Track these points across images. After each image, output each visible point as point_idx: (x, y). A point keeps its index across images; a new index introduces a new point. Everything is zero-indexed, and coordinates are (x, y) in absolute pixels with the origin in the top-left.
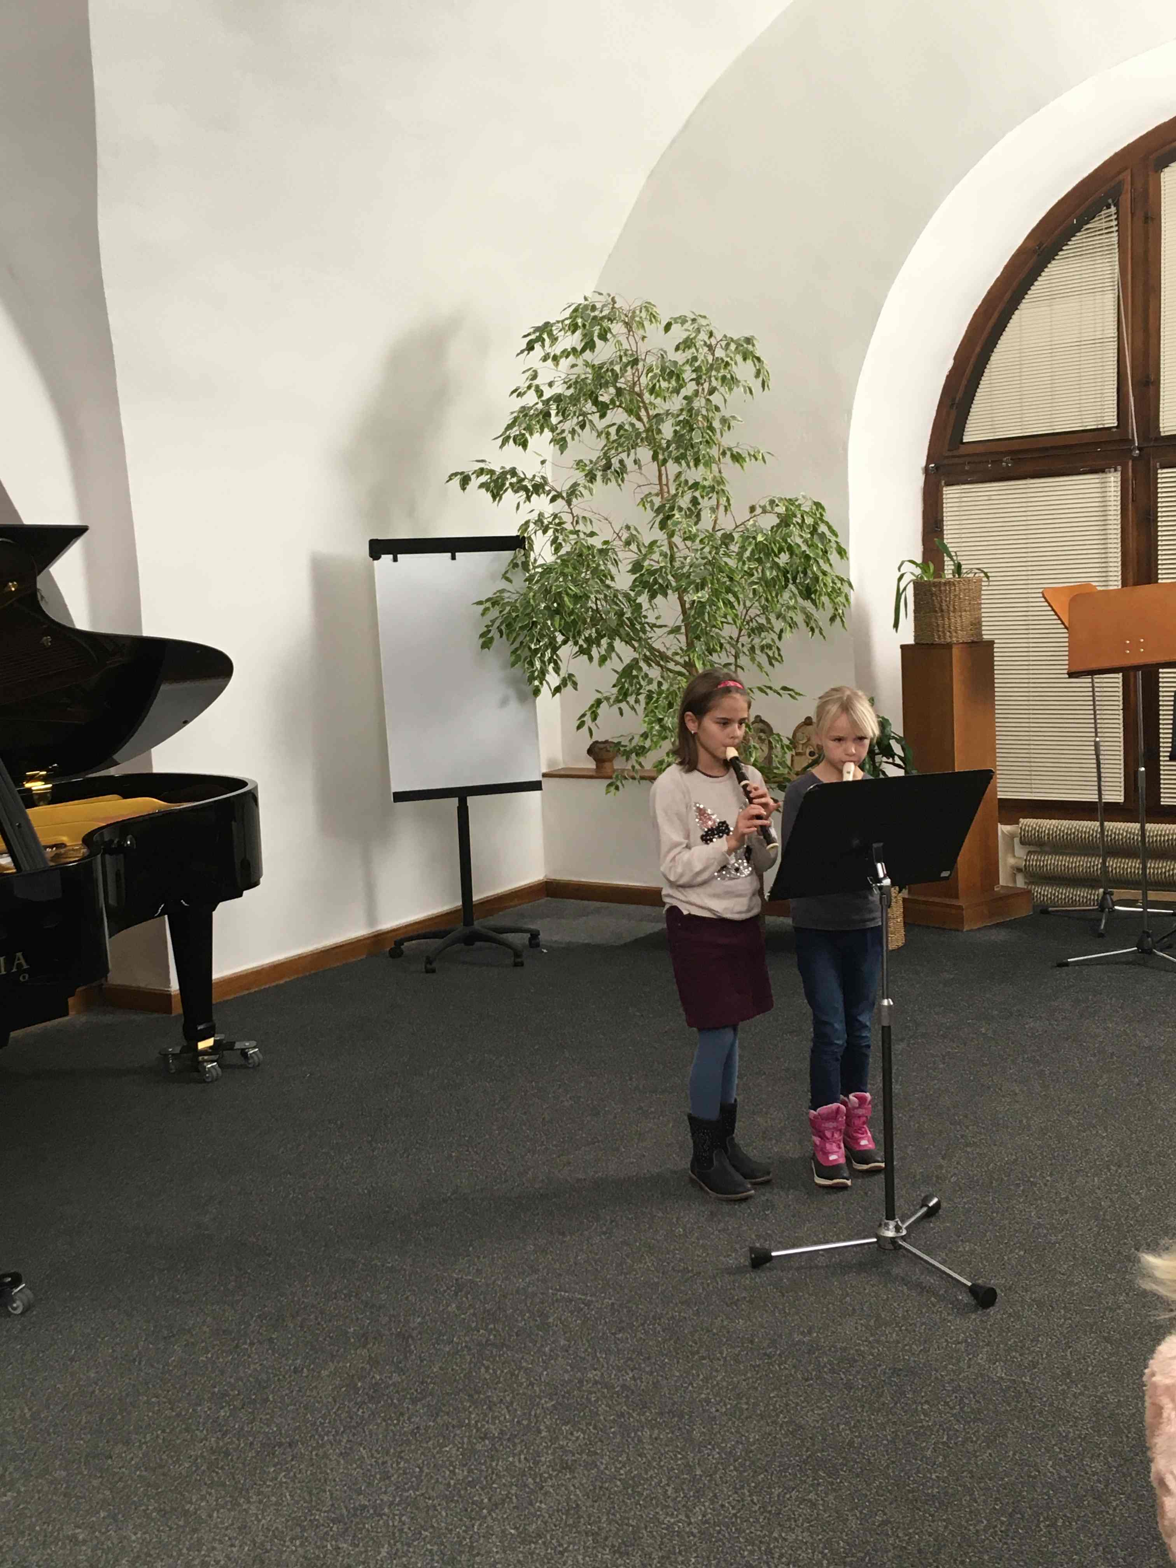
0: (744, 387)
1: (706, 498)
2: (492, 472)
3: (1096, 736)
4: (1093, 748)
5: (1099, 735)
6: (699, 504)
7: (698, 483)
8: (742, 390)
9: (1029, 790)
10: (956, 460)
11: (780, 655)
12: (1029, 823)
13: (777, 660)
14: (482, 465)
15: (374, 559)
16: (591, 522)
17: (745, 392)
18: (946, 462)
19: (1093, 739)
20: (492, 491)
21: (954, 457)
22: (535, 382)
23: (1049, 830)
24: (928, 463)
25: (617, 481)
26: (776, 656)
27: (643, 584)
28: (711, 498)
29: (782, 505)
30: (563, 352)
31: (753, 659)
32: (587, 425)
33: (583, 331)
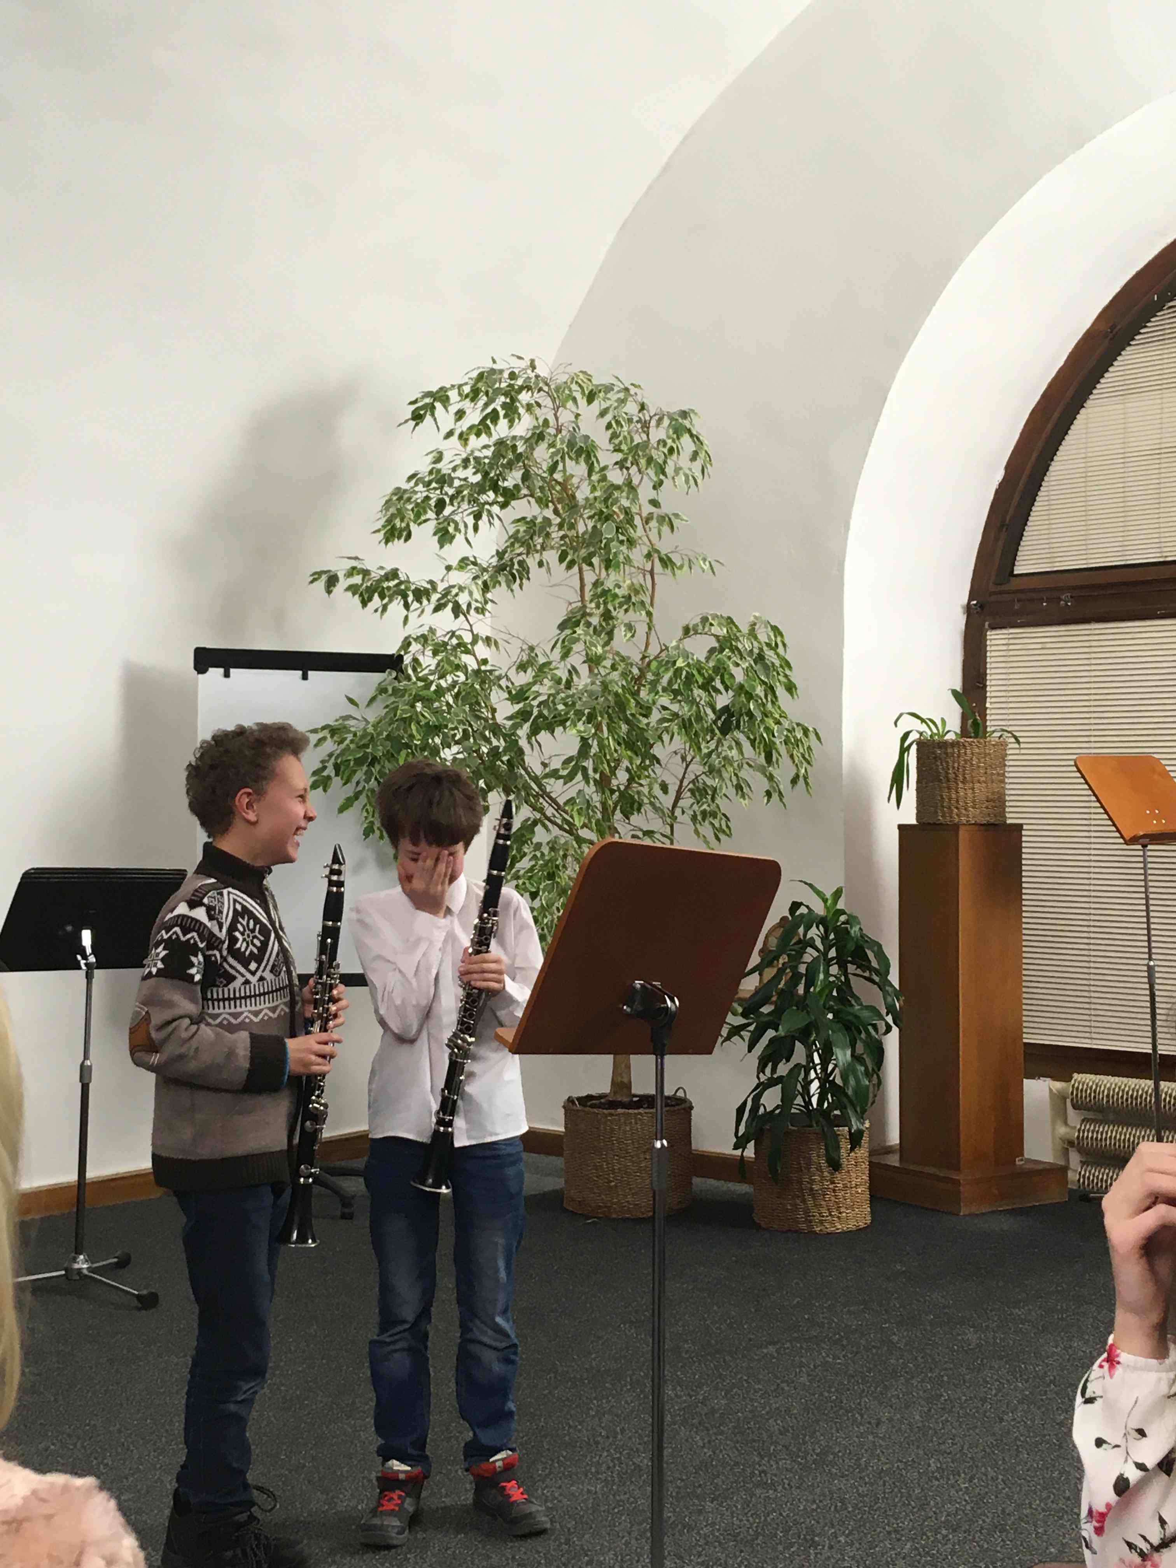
0: (687, 476)
1: (622, 611)
2: (366, 573)
3: (1150, 959)
4: (1146, 974)
5: (1154, 957)
6: (612, 618)
7: (610, 590)
8: (683, 478)
9: (1087, 1035)
10: (1007, 597)
11: (728, 826)
12: (1085, 1080)
13: (724, 832)
14: (354, 563)
15: (199, 673)
16: (496, 643)
17: (687, 481)
18: (993, 598)
19: (1146, 962)
20: (361, 595)
21: (1001, 593)
22: (438, 466)
23: (1109, 1089)
24: (971, 598)
25: (509, 586)
26: (724, 827)
27: (523, 715)
28: (626, 611)
29: (720, 624)
30: (471, 428)
31: (697, 832)
32: (485, 516)
33: (485, 398)
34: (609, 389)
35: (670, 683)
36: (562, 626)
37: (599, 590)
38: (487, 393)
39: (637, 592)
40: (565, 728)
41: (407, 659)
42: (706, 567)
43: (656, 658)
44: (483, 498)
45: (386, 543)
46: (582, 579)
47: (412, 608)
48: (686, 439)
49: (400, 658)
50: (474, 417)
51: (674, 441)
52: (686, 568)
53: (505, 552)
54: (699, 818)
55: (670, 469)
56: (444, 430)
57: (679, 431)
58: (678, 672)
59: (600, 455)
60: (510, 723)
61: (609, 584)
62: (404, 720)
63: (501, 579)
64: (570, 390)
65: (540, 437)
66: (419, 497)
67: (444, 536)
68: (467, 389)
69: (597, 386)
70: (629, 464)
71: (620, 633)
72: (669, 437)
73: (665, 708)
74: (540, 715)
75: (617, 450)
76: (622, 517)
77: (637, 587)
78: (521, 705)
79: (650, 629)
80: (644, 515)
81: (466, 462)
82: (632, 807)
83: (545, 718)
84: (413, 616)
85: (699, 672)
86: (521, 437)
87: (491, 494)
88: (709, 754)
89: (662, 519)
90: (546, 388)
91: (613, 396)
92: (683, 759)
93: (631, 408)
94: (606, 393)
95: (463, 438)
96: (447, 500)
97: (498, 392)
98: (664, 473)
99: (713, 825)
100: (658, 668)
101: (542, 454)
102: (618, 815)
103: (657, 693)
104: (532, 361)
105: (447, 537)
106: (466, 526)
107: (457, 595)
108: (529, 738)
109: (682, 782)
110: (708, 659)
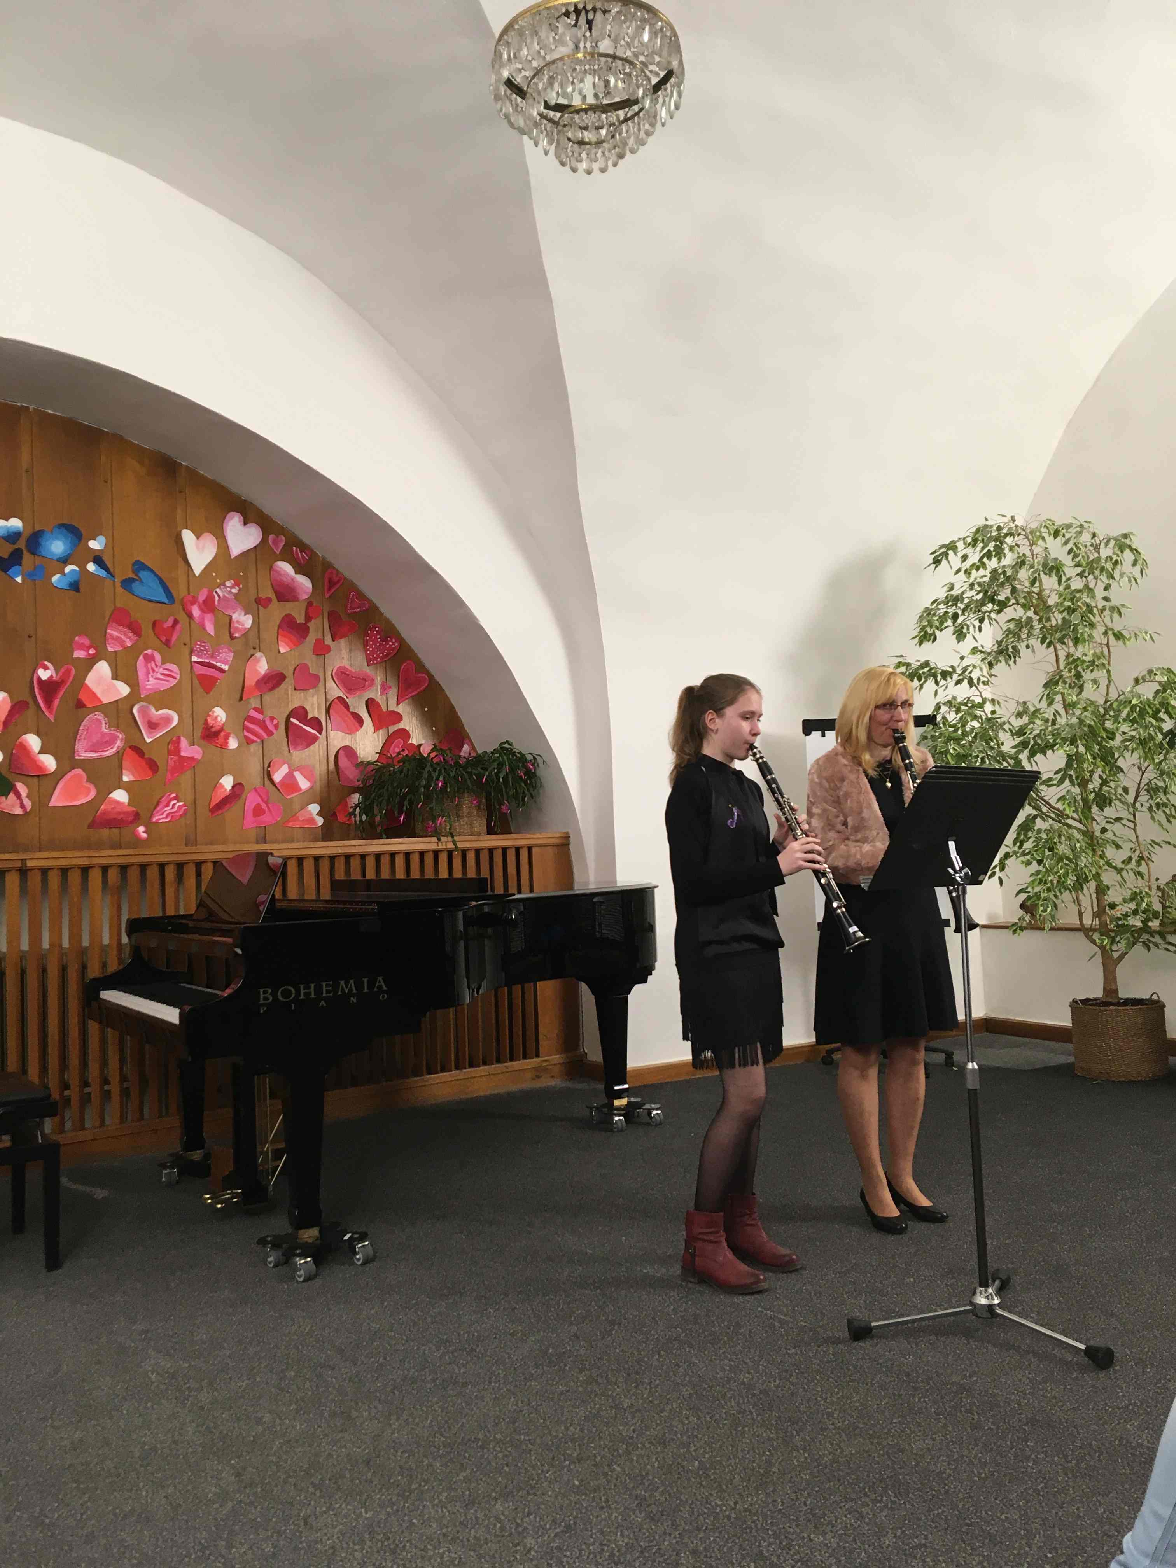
0: (1129, 578)
1: (1089, 671)
2: (908, 665)
6: (1082, 677)
7: (1079, 658)
8: (1127, 579)
14: (900, 659)
15: (806, 735)
16: (999, 703)
17: (1130, 581)
22: (952, 593)
25: (1007, 662)
27: (1024, 745)
28: (1092, 671)
29: (1162, 674)
30: (973, 565)
31: (1153, 818)
32: (986, 621)
33: (982, 545)
34: (1068, 526)
35: (1128, 715)
36: (1046, 686)
37: (1071, 660)
38: (983, 541)
39: (1099, 658)
40: (1054, 751)
41: (939, 718)
42: (1148, 638)
43: (1116, 700)
44: (984, 609)
45: (920, 645)
46: (1057, 655)
47: (941, 684)
48: (1127, 552)
49: (934, 717)
50: (974, 558)
51: (1118, 556)
52: (1133, 639)
53: (1002, 641)
54: (1155, 809)
55: (1116, 574)
56: (955, 569)
57: (1122, 548)
58: (1133, 708)
59: (1066, 570)
60: (1015, 750)
61: (1078, 654)
62: (942, 753)
63: (1001, 658)
64: (1040, 532)
65: (1023, 563)
66: (941, 612)
67: (960, 635)
68: (969, 540)
69: (1060, 526)
70: (1086, 574)
71: (1089, 687)
72: (1114, 553)
73: (1124, 733)
74: (1036, 743)
75: (1078, 565)
76: (1085, 609)
77: (1099, 654)
78: (1022, 738)
79: (1110, 682)
80: (1100, 607)
81: (972, 586)
82: (1105, 802)
83: (1039, 745)
84: (940, 691)
85: (1149, 706)
86: (1009, 566)
87: (990, 606)
88: (1161, 763)
89: (1112, 609)
90: (1023, 533)
91: (1073, 531)
92: (1140, 768)
93: (1086, 538)
94: (1067, 529)
95: (968, 573)
96: (960, 612)
97: (991, 539)
98: (1113, 578)
99: (1164, 812)
100: (1118, 706)
101: (1024, 575)
102: (1095, 809)
103: (1119, 723)
104: (1013, 517)
105: (962, 636)
106: (974, 627)
107: (970, 672)
108: (1029, 759)
109: (1139, 784)
110: (1154, 698)
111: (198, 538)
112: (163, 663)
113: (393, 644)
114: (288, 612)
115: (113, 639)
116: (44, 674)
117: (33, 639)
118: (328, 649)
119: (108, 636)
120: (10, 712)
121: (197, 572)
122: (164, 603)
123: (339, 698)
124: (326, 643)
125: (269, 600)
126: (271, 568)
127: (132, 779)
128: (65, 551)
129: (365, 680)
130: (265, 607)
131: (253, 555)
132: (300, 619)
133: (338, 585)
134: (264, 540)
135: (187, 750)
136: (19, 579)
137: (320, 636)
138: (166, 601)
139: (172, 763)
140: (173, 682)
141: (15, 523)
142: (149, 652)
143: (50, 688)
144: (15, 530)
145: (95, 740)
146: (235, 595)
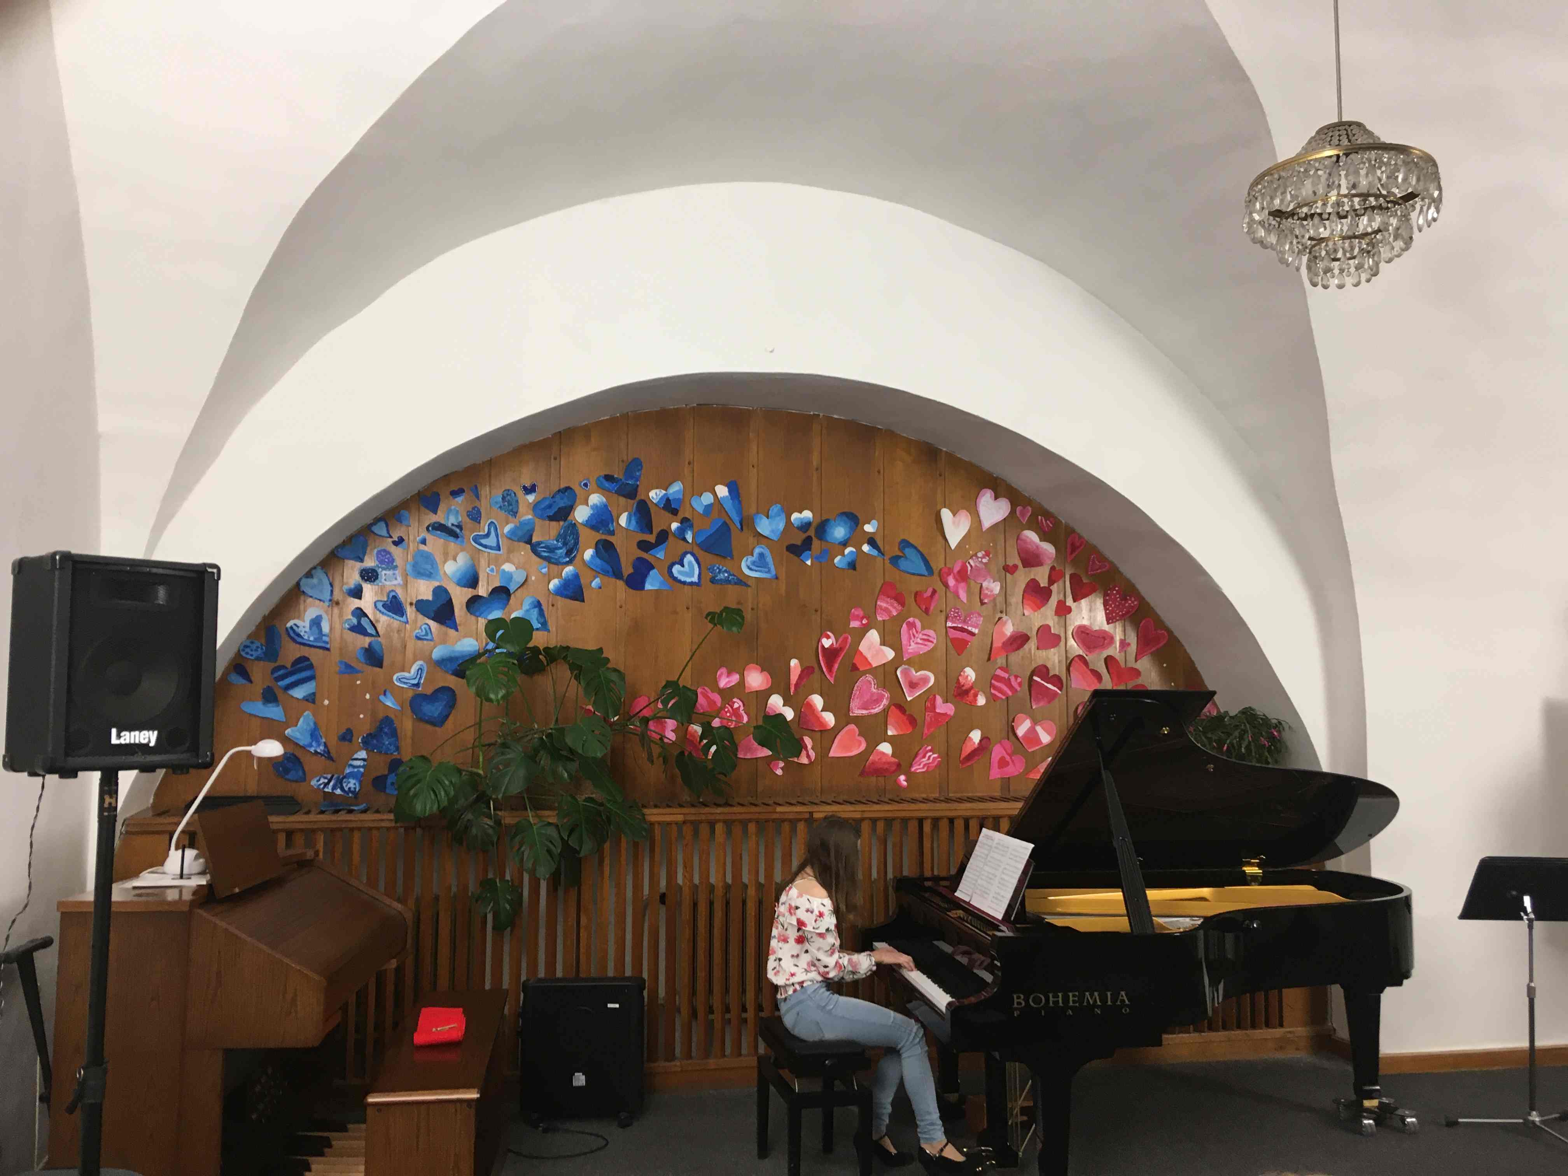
111: (954, 516)
112: (923, 628)
113: (1132, 602)
114: (1032, 577)
115: (881, 609)
116: (827, 643)
117: (819, 612)
118: (1069, 610)
119: (877, 606)
120: (800, 676)
121: (953, 547)
122: (924, 576)
123: (1080, 657)
124: (1068, 604)
125: (1015, 567)
126: (1018, 538)
127: (895, 733)
128: (845, 535)
129: (1104, 638)
130: (1012, 573)
131: (1002, 527)
132: (1044, 583)
133: (1079, 550)
134: (1013, 512)
135: (944, 707)
136: (809, 563)
137: (1061, 597)
138: (926, 573)
139: (928, 719)
140: (931, 645)
141: (807, 514)
142: (911, 619)
143: (831, 654)
144: (806, 521)
145: (866, 697)
146: (985, 564)
